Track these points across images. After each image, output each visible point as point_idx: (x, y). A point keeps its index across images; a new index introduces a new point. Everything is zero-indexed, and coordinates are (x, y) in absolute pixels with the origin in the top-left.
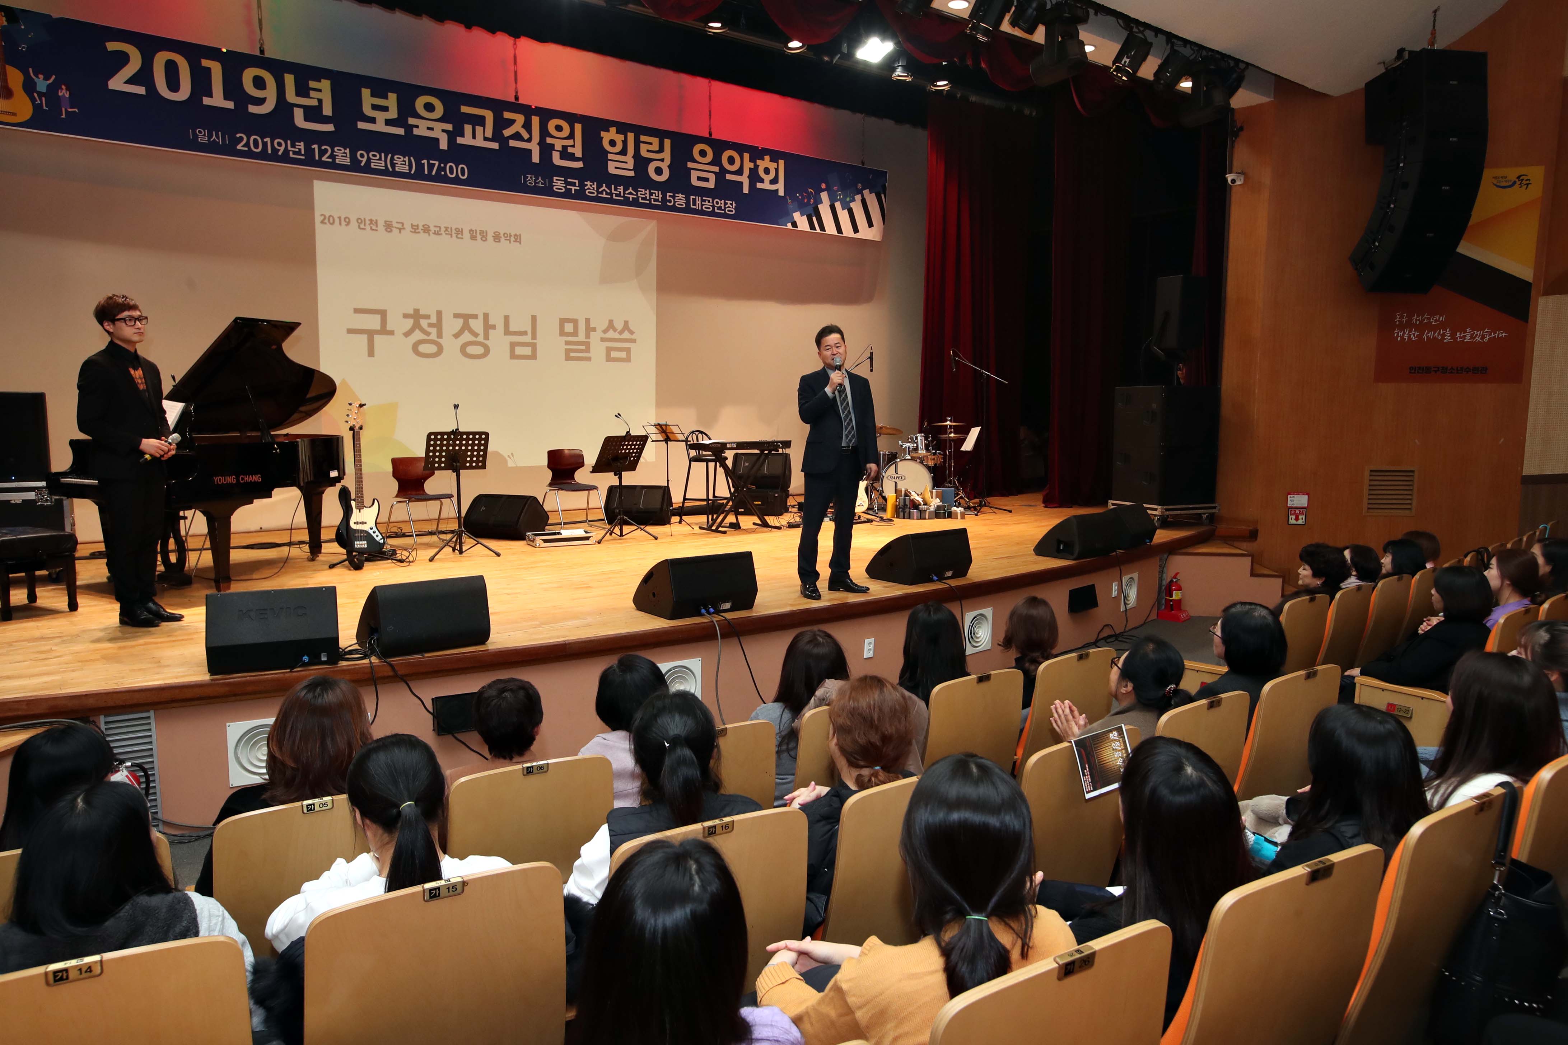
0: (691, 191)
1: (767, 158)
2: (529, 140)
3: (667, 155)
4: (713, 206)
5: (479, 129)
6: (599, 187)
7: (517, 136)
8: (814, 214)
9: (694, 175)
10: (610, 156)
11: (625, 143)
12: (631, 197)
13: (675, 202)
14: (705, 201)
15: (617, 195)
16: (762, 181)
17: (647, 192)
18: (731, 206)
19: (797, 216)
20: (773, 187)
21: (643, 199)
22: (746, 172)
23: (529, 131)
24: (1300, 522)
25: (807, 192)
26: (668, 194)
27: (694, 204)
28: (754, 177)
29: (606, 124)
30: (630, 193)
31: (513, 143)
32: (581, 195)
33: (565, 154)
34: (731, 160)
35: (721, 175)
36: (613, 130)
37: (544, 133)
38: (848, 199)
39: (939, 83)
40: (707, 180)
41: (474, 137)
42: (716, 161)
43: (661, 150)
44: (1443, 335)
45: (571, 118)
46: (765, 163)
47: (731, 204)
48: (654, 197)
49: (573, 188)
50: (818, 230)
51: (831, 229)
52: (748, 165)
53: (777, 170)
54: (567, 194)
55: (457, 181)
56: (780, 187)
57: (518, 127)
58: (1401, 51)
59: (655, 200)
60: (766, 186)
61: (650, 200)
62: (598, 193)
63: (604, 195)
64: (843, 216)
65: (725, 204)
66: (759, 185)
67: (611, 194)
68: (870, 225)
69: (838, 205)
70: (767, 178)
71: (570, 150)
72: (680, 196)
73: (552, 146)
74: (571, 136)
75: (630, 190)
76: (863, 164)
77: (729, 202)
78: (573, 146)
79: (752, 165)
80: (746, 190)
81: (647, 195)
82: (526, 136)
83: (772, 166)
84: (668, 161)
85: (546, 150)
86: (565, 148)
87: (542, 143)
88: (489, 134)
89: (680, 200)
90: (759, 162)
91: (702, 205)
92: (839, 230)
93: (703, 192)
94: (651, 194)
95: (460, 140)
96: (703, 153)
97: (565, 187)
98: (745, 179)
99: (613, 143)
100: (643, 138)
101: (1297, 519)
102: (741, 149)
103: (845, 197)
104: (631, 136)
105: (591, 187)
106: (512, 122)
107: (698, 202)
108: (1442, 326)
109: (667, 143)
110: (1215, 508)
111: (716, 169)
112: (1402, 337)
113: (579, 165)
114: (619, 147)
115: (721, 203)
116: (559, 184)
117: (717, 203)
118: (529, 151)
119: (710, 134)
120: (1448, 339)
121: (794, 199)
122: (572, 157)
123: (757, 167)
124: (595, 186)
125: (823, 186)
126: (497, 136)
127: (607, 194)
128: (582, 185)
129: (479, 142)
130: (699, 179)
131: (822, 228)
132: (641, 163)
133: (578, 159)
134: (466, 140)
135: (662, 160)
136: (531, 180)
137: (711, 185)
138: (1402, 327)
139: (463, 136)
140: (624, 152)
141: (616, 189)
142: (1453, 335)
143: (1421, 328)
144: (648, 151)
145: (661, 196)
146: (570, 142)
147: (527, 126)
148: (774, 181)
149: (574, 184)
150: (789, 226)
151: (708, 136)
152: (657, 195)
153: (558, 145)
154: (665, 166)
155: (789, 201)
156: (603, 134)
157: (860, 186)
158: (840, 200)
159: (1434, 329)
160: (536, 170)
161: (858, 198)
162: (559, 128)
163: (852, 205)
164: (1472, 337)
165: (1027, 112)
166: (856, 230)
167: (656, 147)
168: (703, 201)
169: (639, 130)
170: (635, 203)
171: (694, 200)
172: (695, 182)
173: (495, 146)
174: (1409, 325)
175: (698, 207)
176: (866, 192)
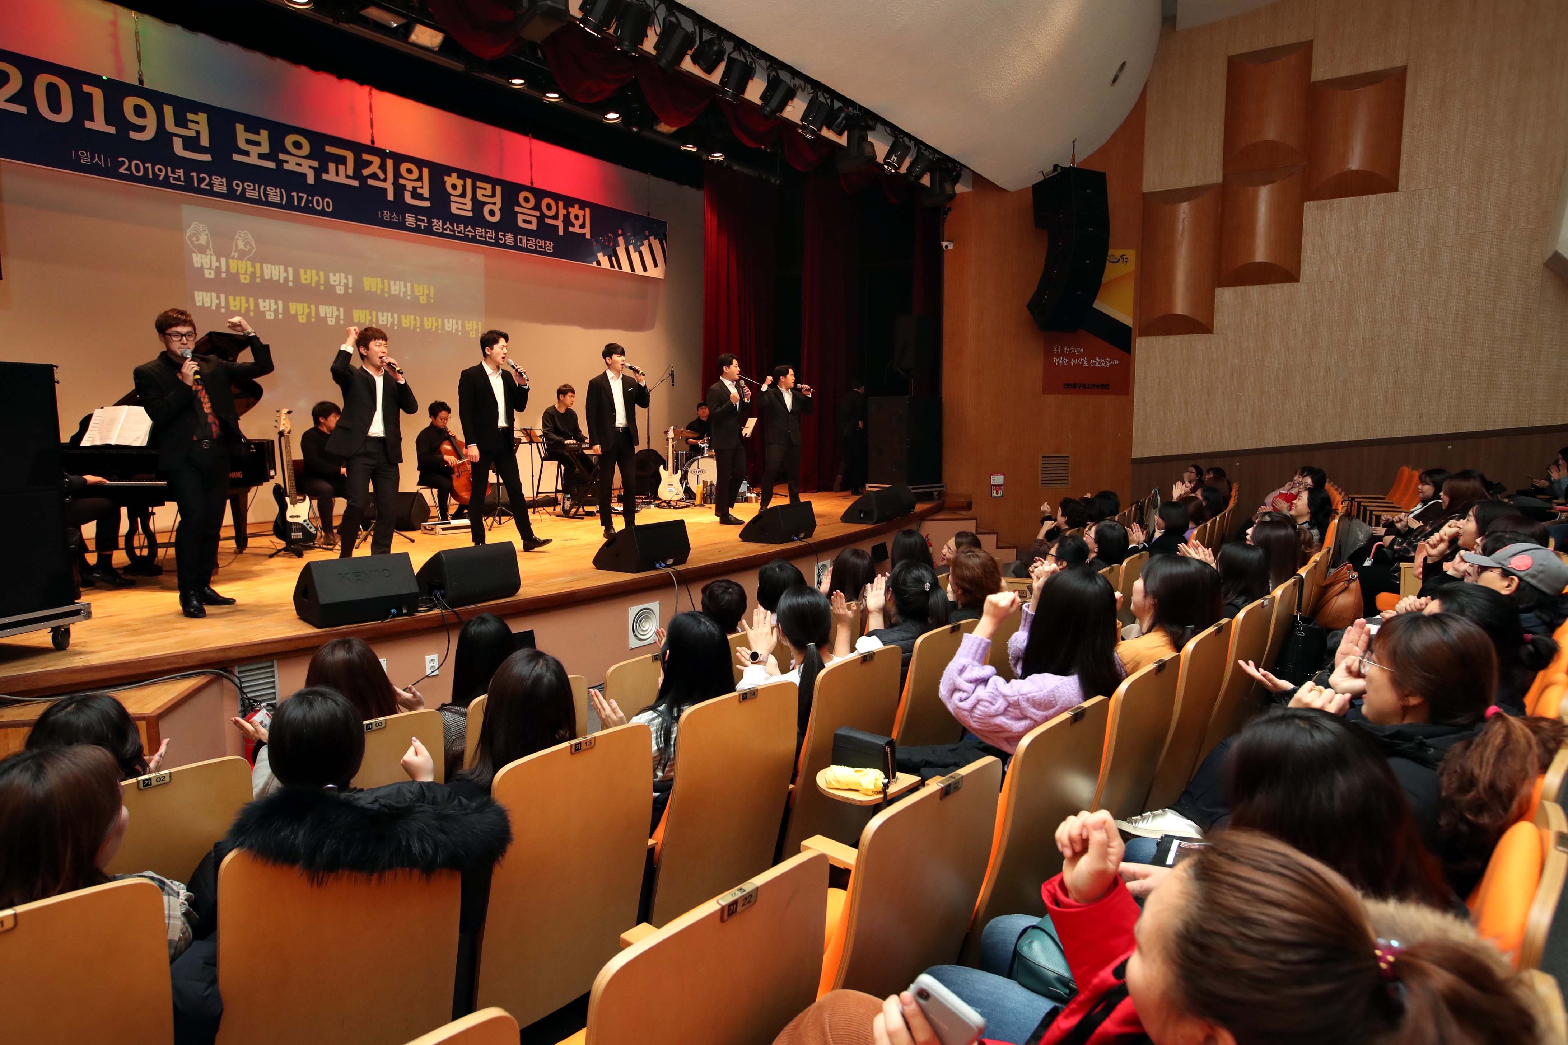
0: (518, 231)
1: (577, 206)
2: (385, 180)
3: (498, 199)
4: (536, 245)
5: (341, 168)
6: (444, 224)
7: (374, 176)
8: (613, 255)
9: (520, 218)
10: (452, 198)
11: (464, 187)
12: (470, 234)
13: (505, 240)
14: (529, 240)
15: (459, 232)
16: (573, 226)
17: (483, 230)
18: (550, 246)
19: (600, 256)
20: (581, 231)
21: (480, 236)
22: (561, 218)
23: (385, 172)
24: (999, 495)
25: (608, 236)
26: (500, 233)
27: (521, 243)
28: (567, 222)
29: (449, 170)
30: (469, 231)
31: (371, 182)
32: (429, 231)
33: (415, 195)
34: (549, 207)
35: (541, 219)
36: (454, 175)
37: (397, 175)
38: (638, 244)
39: (716, 155)
40: (530, 222)
41: (337, 174)
42: (537, 207)
43: (493, 195)
44: (1083, 362)
45: (420, 163)
46: (575, 210)
47: (550, 244)
48: (488, 235)
49: (423, 224)
50: (617, 269)
51: (626, 268)
52: (562, 212)
53: (584, 216)
54: (417, 230)
55: (323, 213)
56: (587, 231)
57: (374, 168)
58: (1056, 166)
59: (490, 238)
60: (576, 229)
61: (485, 237)
62: (443, 229)
63: (448, 232)
64: (635, 257)
65: (545, 243)
66: (571, 229)
67: (454, 231)
68: (656, 265)
69: (631, 248)
70: (577, 223)
71: (419, 191)
72: (510, 235)
73: (404, 186)
74: (420, 179)
75: (470, 228)
76: (649, 214)
77: (548, 242)
78: (422, 188)
79: (565, 212)
80: (561, 233)
81: (483, 233)
82: (382, 176)
83: (581, 213)
84: (499, 205)
85: (399, 189)
86: (415, 188)
87: (395, 183)
88: (350, 172)
89: (509, 238)
90: (570, 209)
91: (527, 244)
92: (633, 269)
93: (527, 233)
94: (486, 233)
95: (325, 177)
96: (527, 200)
97: (416, 223)
98: (559, 223)
99: (454, 187)
100: (479, 184)
101: (997, 493)
102: (556, 197)
103: (636, 242)
104: (469, 182)
105: (437, 224)
106: (369, 163)
107: (524, 241)
108: (1081, 355)
109: (498, 189)
110: (943, 486)
111: (537, 214)
112: (1058, 363)
113: (427, 204)
114: (459, 191)
115: (542, 243)
116: (410, 220)
117: (539, 242)
118: (385, 190)
119: (532, 183)
120: (1085, 365)
121: (598, 242)
122: (420, 197)
123: (569, 213)
124: (440, 223)
125: (620, 232)
126: (357, 175)
127: (450, 230)
128: (430, 222)
129: (342, 179)
130: (525, 221)
131: (620, 267)
132: (478, 206)
133: (425, 199)
134: (330, 177)
135: (495, 204)
136: (387, 215)
137: (533, 227)
138: (1058, 356)
139: (327, 173)
140: (463, 195)
141: (458, 227)
142: (1089, 362)
143: (1070, 356)
144: (483, 195)
145: (494, 234)
146: (419, 184)
147: (383, 167)
148: (582, 226)
149: (423, 221)
150: (595, 264)
151: (529, 185)
152: (491, 234)
153: (409, 186)
154: (497, 208)
155: (594, 243)
156: (446, 178)
157: (647, 233)
158: (632, 244)
159: (1077, 357)
160: (391, 206)
161: (646, 242)
162: (409, 171)
163: (642, 248)
164: (1100, 364)
165: (773, 180)
166: (645, 270)
167: (489, 192)
168: (528, 240)
169: (476, 177)
170: (473, 240)
171: (521, 239)
172: (521, 224)
173: (356, 183)
174: (1062, 354)
175: (524, 245)
176: (652, 238)
